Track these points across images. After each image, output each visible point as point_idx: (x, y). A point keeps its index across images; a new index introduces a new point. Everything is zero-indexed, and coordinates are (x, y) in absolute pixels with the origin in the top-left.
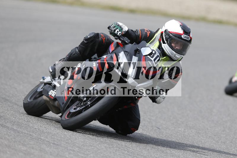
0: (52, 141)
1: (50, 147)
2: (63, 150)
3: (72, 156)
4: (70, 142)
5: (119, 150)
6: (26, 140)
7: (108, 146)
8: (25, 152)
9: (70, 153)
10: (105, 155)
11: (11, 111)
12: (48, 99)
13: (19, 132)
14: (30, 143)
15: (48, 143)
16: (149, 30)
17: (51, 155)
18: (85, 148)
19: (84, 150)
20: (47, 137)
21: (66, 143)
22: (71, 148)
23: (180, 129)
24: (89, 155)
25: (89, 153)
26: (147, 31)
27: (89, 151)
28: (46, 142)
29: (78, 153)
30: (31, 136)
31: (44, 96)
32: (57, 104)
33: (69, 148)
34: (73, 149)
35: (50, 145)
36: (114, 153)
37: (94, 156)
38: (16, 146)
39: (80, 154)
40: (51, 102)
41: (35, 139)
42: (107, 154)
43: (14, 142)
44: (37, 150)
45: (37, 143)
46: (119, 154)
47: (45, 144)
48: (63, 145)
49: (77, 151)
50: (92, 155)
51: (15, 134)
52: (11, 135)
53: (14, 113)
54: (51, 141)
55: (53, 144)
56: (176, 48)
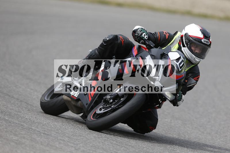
0: (43, 131)
1: (40, 137)
2: (53, 139)
3: (62, 145)
4: (60, 132)
5: (107, 140)
6: (18, 130)
7: (97, 136)
8: (16, 142)
9: (60, 143)
10: (93, 144)
11: (3, 102)
12: (69, 99)
13: (10, 122)
14: (21, 133)
15: (39, 133)
16: (168, 33)
17: (42, 144)
18: (75, 138)
19: (73, 140)
20: (37, 127)
21: (56, 133)
22: (61, 138)
23: (167, 120)
24: (79, 145)
25: (79, 143)
26: (166, 33)
27: (79, 140)
28: (37, 132)
29: (68, 143)
30: (22, 126)
31: (64, 95)
32: (80, 105)
33: (59, 138)
34: (63, 139)
35: (40, 134)
36: (103, 143)
37: (84, 145)
38: (8, 136)
39: (69, 144)
40: (72, 102)
41: (26, 129)
42: (96, 144)
43: (6, 132)
44: (28, 140)
45: (28, 133)
46: (108, 144)
47: (36, 134)
48: (53, 135)
49: (67, 141)
50: (81, 145)
51: (7, 125)
52: (2, 125)
53: (6, 103)
54: (41, 131)
55: (43, 133)
56: (196, 51)
